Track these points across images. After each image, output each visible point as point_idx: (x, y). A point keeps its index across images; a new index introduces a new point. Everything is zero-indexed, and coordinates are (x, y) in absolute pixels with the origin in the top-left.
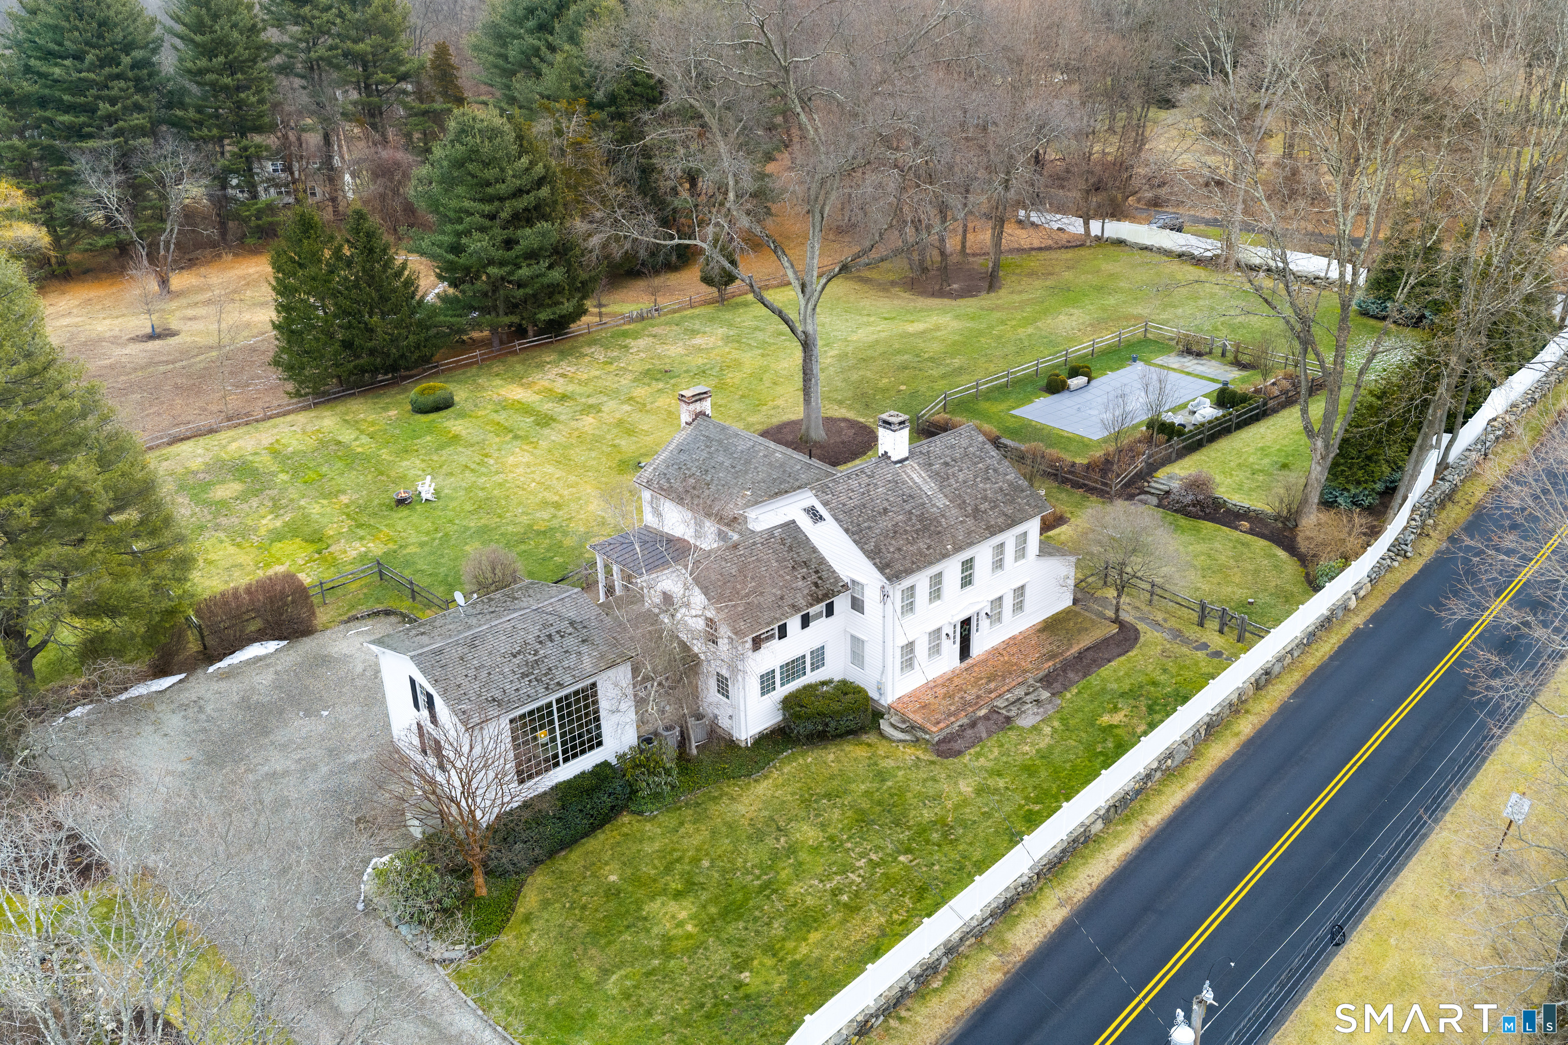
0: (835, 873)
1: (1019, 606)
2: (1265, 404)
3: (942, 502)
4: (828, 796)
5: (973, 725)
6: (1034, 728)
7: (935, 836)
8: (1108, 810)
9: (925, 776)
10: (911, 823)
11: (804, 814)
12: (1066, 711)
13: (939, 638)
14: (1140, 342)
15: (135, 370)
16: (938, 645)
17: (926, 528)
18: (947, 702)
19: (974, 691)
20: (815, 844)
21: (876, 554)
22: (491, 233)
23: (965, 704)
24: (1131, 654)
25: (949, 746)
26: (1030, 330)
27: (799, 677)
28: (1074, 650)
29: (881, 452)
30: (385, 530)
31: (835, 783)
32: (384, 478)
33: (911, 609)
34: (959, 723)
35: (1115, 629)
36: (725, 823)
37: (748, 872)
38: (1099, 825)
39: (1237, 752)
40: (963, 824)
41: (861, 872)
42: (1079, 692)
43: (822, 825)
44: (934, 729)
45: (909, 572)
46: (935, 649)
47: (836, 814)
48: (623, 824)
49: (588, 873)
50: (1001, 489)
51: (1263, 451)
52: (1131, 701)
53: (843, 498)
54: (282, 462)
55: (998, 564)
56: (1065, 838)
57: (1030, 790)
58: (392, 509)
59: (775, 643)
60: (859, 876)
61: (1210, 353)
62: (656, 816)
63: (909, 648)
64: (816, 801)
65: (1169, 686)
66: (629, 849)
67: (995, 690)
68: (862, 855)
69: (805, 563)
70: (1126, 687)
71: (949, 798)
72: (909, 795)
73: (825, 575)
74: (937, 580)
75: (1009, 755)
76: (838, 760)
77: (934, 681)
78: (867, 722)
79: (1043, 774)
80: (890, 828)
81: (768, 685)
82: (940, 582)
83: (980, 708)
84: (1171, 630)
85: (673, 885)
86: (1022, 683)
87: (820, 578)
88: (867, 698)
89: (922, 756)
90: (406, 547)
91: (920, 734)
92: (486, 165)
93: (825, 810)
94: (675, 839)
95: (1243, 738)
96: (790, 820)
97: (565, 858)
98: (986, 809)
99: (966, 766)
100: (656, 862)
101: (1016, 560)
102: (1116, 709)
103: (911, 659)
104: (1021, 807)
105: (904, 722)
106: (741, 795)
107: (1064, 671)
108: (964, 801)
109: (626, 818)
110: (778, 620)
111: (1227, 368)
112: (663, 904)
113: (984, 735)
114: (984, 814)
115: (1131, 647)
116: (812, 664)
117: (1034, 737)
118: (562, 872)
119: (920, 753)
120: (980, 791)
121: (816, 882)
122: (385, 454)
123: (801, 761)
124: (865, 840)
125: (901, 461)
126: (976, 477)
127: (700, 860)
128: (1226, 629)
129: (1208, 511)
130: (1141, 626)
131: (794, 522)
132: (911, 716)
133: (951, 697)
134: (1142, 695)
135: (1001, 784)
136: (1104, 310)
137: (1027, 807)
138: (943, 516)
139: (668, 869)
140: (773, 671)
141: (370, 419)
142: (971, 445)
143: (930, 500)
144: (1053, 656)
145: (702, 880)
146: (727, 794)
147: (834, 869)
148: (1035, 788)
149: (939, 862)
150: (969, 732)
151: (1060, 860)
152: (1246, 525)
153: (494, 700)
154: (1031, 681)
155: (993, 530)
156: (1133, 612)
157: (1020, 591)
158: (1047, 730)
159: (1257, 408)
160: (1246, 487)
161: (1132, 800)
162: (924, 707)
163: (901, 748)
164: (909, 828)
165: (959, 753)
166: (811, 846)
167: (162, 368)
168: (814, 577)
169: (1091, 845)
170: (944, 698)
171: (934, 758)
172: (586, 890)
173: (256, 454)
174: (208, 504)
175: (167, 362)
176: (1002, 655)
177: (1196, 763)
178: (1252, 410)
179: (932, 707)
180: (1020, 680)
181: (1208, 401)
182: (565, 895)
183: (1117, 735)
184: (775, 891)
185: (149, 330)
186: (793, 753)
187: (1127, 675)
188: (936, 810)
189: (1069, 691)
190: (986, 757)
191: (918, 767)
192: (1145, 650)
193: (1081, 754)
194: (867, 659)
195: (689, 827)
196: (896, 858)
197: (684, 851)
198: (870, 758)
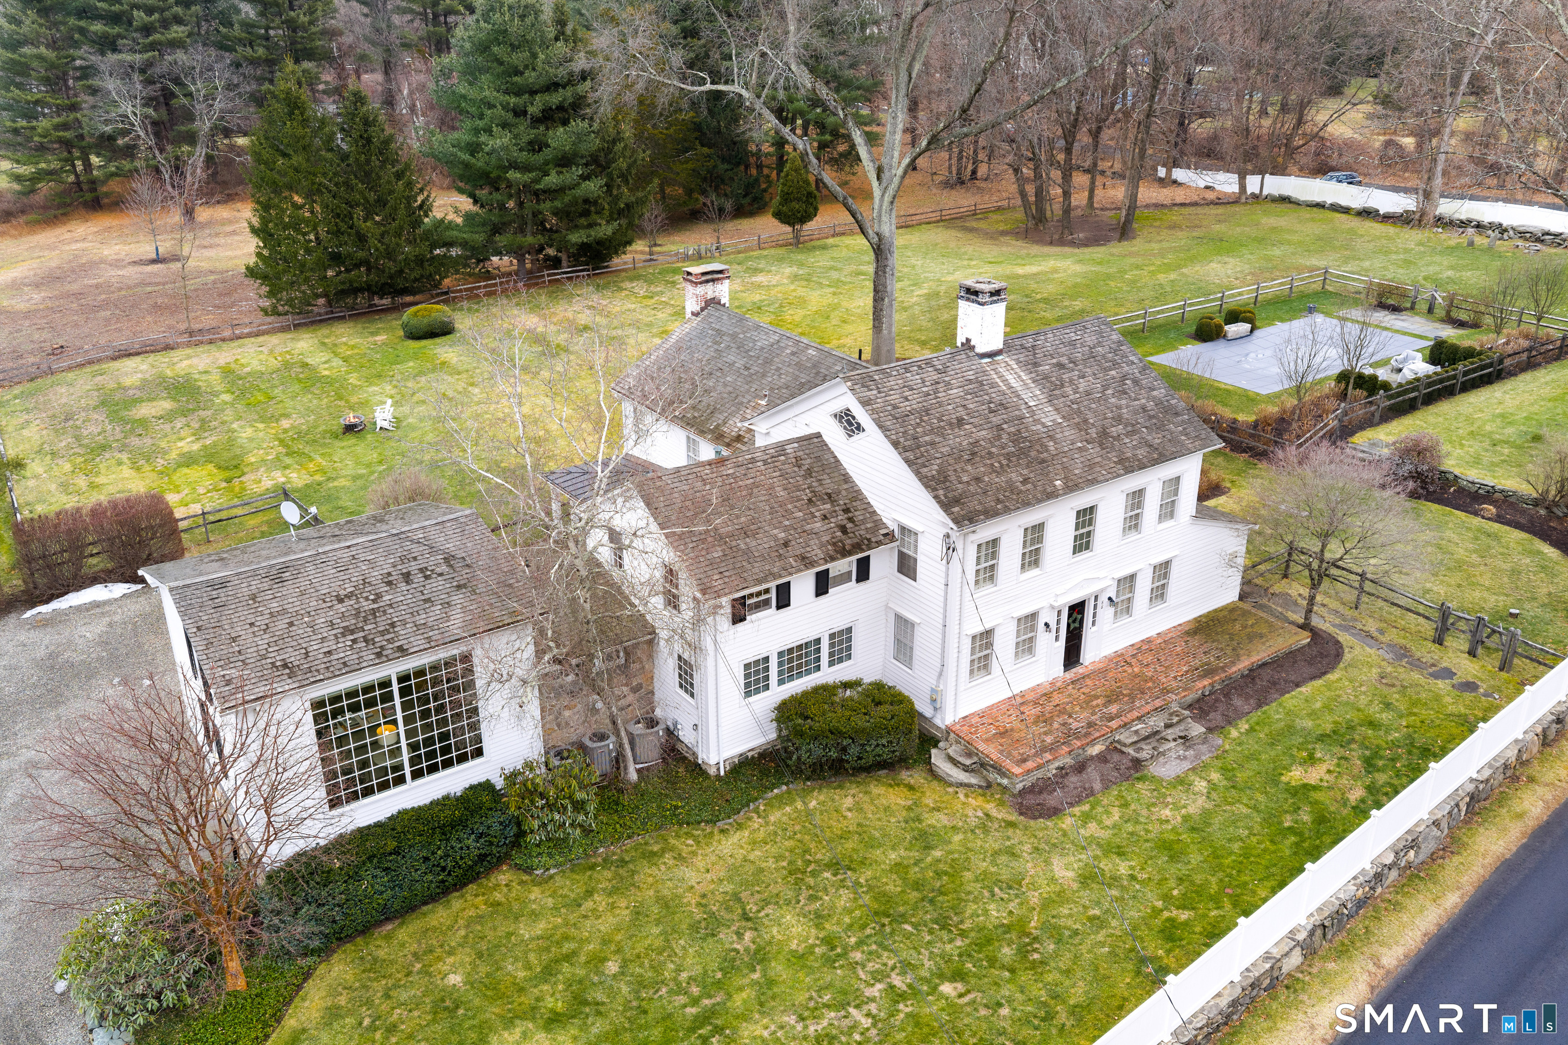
0: (827, 1006)
1: (1159, 593)
2: (1501, 361)
3: (1049, 417)
4: (835, 866)
5: (1080, 768)
6: (1181, 781)
7: (1007, 952)
8: (1312, 933)
9: (996, 846)
10: (967, 925)
11: (790, 894)
12: (1230, 757)
13: (1033, 628)
14: (1316, 294)
15: (120, 289)
16: (1031, 639)
17: (1022, 453)
18: (1041, 728)
19: (1085, 715)
20: (801, 950)
21: (939, 482)
22: (516, 131)
23: (1070, 734)
24: (1331, 677)
25: (1040, 799)
26: (1173, 276)
27: (808, 672)
28: (1244, 664)
29: (960, 340)
30: (319, 459)
31: (849, 845)
32: (342, 403)
33: (992, 578)
34: (1057, 764)
35: (1304, 638)
36: (659, 899)
37: (680, 990)
38: (1296, 958)
39: (1524, 847)
40: (1055, 932)
41: (873, 1007)
42: (1252, 730)
43: (818, 916)
44: (1017, 770)
45: (990, 514)
46: (1026, 647)
47: (844, 898)
48: (497, 886)
49: (418, 966)
50: (1144, 409)
51: (1505, 418)
52: (1337, 749)
53: (895, 397)
54: (233, 383)
55: (1133, 523)
56: (1237, 979)
57: (1172, 883)
58: (337, 437)
59: (770, 615)
60: (868, 1015)
61: (1412, 308)
62: (551, 877)
63: (985, 639)
64: (814, 874)
65: (1397, 730)
66: (495, 929)
67: (1118, 715)
68: (878, 976)
69: (829, 495)
70: (1328, 728)
71: (1034, 886)
72: (968, 875)
73: (858, 516)
74: (1036, 533)
75: (1137, 822)
76: (858, 808)
77: (1022, 695)
78: (911, 752)
79: (1195, 858)
80: (931, 931)
81: (757, 681)
82: (1040, 540)
83: (1092, 743)
84: (1391, 646)
85: (549, 1002)
86: (1161, 709)
87: (851, 520)
88: (913, 713)
89: (994, 813)
90: (334, 479)
91: (993, 776)
92: (514, 47)
93: (825, 890)
94: (572, 918)
95: (1531, 823)
96: (766, 902)
97: (388, 937)
98: (1097, 912)
99: (1065, 834)
100: (532, 957)
101: (1161, 518)
102: (1311, 760)
103: (986, 657)
104: (1156, 912)
105: (969, 755)
106: (694, 853)
107: (1227, 695)
108: (1059, 894)
109: (504, 876)
110: (775, 576)
111: (1437, 325)
112: (525, 1035)
113: (1097, 786)
114: (1092, 919)
115: (1331, 667)
116: (831, 654)
117: (1178, 794)
118: (375, 960)
119: (991, 808)
120: (1087, 878)
121: (792, 1019)
122: (353, 379)
123: (799, 805)
124: (885, 948)
125: (991, 355)
126: (1105, 388)
127: (605, 960)
128: (1480, 651)
129: (1431, 489)
130: (1344, 638)
131: (818, 435)
132: (982, 746)
133: (1048, 721)
134: (1353, 740)
135: (1123, 869)
136: (1268, 259)
137: (1166, 914)
138: (1051, 437)
139: (548, 972)
140: (766, 659)
141: (351, 343)
142: (1099, 344)
143: (1033, 413)
144: (1209, 672)
145: (600, 996)
146: (672, 849)
147: (827, 998)
148: (1180, 880)
149: (1010, 1001)
150: (1073, 779)
151: (1228, 1018)
152: (1491, 509)
153: (285, 666)
154: (1175, 707)
155: (1130, 466)
156: (1330, 618)
157: (1163, 570)
158: (1201, 785)
159: (1491, 365)
160: (1485, 461)
161: (1350, 916)
162: (1003, 734)
163: (961, 796)
164: (963, 934)
165: (1055, 812)
166: (793, 953)
167: (149, 289)
168: (842, 518)
169: (1283, 994)
170: (1036, 722)
171: (1014, 817)
172: (404, 996)
173: (206, 372)
174: (124, 421)
175: (158, 284)
176: (1130, 664)
177: (1456, 859)
178: (1483, 368)
179: (1016, 735)
180: (1158, 703)
181: (1419, 355)
182: (369, 1003)
183: (1317, 802)
184: (718, 1030)
185: (154, 256)
186: (789, 792)
187: (1327, 707)
188: (1011, 906)
189: (1236, 726)
190: (1100, 822)
191: (986, 830)
192: (1354, 672)
193: (1257, 828)
194: (917, 652)
195: (600, 901)
196: (935, 988)
197: (582, 941)
198: (909, 809)
